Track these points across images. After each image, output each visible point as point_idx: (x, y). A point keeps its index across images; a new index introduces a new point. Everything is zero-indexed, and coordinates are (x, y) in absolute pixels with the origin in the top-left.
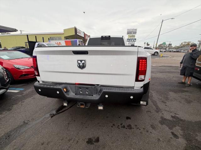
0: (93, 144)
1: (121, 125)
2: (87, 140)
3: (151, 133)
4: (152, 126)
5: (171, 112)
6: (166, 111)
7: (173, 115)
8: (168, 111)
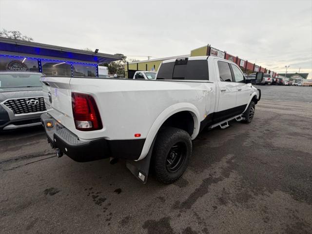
0: (47, 194)
1: (98, 193)
2: (48, 188)
3: (109, 224)
4: (127, 218)
5: (200, 223)
6: (196, 214)
7: (194, 229)
8: (199, 218)
